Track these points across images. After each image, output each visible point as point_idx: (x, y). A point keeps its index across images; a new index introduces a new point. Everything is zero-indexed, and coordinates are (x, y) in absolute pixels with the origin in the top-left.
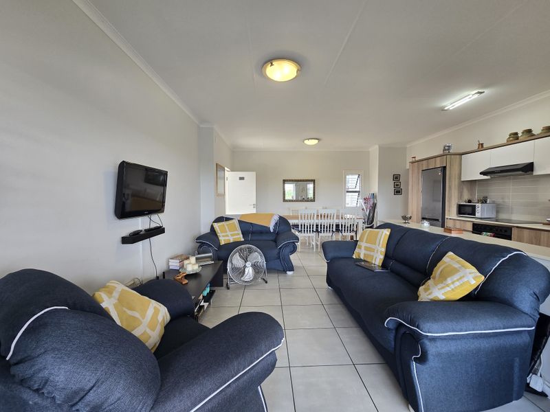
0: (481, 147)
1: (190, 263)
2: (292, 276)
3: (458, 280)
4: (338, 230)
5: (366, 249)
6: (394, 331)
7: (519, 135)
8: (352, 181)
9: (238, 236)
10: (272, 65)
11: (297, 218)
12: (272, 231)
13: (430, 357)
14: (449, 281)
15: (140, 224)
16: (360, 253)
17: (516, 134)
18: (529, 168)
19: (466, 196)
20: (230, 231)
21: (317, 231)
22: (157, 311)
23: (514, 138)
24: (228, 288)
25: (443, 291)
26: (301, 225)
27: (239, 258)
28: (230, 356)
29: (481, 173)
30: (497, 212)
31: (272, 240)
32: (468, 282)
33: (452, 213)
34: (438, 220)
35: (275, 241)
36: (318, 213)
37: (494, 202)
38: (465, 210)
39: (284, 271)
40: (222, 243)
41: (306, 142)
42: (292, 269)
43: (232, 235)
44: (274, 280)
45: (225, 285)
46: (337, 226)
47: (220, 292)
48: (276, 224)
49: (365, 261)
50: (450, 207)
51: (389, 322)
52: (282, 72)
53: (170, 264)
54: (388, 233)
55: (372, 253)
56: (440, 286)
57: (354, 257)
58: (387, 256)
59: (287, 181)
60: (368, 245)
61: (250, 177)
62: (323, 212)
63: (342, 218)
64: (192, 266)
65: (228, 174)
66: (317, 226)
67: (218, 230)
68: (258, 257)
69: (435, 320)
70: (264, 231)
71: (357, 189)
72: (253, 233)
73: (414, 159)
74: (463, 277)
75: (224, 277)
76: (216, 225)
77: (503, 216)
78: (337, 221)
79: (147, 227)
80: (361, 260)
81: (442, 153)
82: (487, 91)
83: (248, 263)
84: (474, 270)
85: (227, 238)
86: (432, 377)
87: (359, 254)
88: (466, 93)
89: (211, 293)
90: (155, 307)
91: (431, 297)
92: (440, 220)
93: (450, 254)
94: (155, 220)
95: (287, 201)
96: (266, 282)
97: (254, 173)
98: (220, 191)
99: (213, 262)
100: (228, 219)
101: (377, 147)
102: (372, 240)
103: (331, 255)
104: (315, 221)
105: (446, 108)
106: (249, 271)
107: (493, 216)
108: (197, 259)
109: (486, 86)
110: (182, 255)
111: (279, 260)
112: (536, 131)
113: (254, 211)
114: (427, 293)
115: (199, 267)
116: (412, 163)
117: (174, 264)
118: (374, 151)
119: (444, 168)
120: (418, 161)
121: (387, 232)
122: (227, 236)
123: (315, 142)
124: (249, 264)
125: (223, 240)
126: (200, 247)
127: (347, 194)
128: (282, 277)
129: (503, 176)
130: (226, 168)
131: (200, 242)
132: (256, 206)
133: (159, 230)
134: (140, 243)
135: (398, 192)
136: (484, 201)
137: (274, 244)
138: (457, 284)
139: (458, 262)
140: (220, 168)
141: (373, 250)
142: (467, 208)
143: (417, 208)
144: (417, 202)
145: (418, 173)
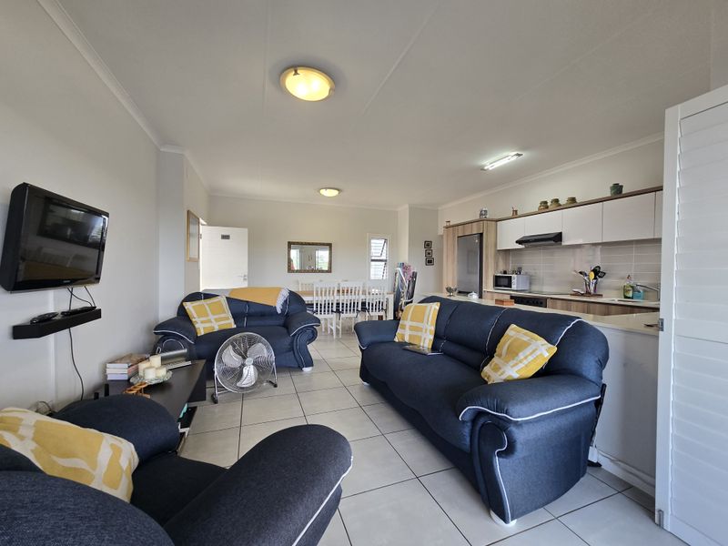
0: (515, 215)
1: (151, 367)
2: (311, 374)
3: (531, 354)
4: (364, 309)
5: (412, 328)
6: (469, 424)
7: (549, 204)
8: (377, 247)
9: (227, 322)
10: (296, 73)
11: (310, 293)
12: (279, 311)
13: (519, 446)
14: (521, 356)
15: (52, 301)
16: (404, 334)
17: (546, 202)
18: (558, 238)
19: (502, 268)
20: (213, 314)
21: (338, 311)
22: (117, 452)
23: (545, 207)
24: (215, 402)
25: (516, 369)
26: (317, 304)
27: (232, 353)
28: (291, 499)
29: (517, 242)
30: (531, 284)
31: (279, 325)
32: (541, 354)
33: (489, 285)
35: (286, 326)
36: (339, 287)
37: (526, 273)
38: (502, 281)
39: (300, 368)
40: (201, 332)
41: (323, 192)
42: (310, 363)
43: (216, 320)
44: (286, 382)
45: (208, 397)
46: (363, 304)
47: (203, 408)
48: (286, 301)
49: (410, 344)
50: (487, 279)
51: (466, 412)
52: (308, 86)
53: (108, 371)
54: (438, 308)
55: (419, 334)
56: (511, 363)
57: (396, 340)
58: (437, 336)
59: (294, 243)
60: (414, 324)
61: (241, 235)
62: (344, 285)
63: (369, 293)
64: (154, 371)
65: (204, 229)
66: (338, 304)
67: (193, 312)
68: (263, 351)
69: (523, 401)
70: (267, 312)
71: (384, 258)
72: (249, 316)
73: (448, 224)
74: (536, 349)
75: (208, 384)
76: (189, 306)
77: (535, 288)
78: (363, 297)
79: (66, 308)
80: (406, 343)
81: (478, 217)
82: (525, 154)
83: (247, 359)
84: (542, 341)
85: (208, 325)
86: (515, 471)
87: (403, 336)
88: (505, 154)
89: (191, 412)
90: (112, 445)
91: (504, 377)
93: (513, 326)
94: (82, 297)
95: (293, 271)
96: (275, 386)
97: (247, 230)
98: (193, 254)
99: (189, 363)
100: (207, 296)
101: (407, 206)
102: (419, 317)
103: (368, 340)
104: (335, 298)
105: (486, 168)
106: (250, 373)
107: (527, 288)
108: (163, 359)
109: (524, 149)
110: (130, 356)
111: (292, 352)
112: (563, 201)
113: (245, 285)
114: (499, 373)
115: (167, 371)
116: (447, 227)
117: (118, 372)
118: (404, 211)
119: (481, 234)
120: (453, 226)
121: (436, 306)
122: (210, 321)
123: (335, 193)
124: (249, 361)
125: (202, 328)
126: (162, 340)
127: (373, 263)
128: (296, 377)
129: (536, 246)
130: (201, 221)
131: (162, 333)
132: (249, 277)
133: (91, 314)
134: (51, 337)
135: (430, 262)
136: (519, 272)
137: (285, 330)
138: (530, 358)
139: (525, 334)
140: (192, 218)
141: (419, 329)
142: (502, 280)
143: (453, 280)
144: (453, 274)
145: (454, 240)
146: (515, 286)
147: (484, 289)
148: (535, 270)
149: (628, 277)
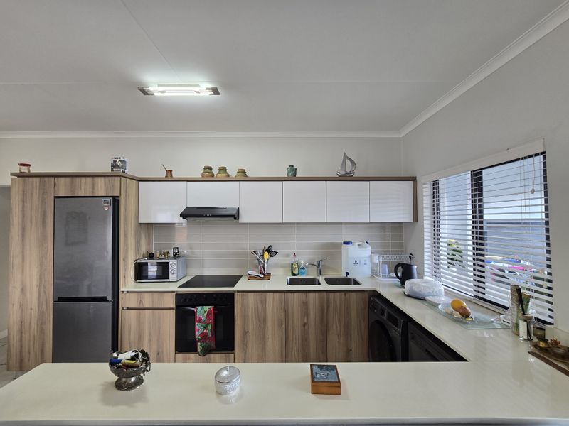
0: (169, 177)
7: (214, 171)
17: (210, 169)
19: (144, 247)
23: (209, 174)
29: (180, 214)
30: (187, 267)
33: (128, 281)
34: (104, 299)
50: (126, 269)
81: (108, 170)
92: (109, 298)
116: (21, 175)
120: (40, 175)
143: (40, 276)
144: (41, 264)
145: (43, 202)
146: (175, 275)
147: (122, 289)
148: (191, 248)
149: (295, 255)
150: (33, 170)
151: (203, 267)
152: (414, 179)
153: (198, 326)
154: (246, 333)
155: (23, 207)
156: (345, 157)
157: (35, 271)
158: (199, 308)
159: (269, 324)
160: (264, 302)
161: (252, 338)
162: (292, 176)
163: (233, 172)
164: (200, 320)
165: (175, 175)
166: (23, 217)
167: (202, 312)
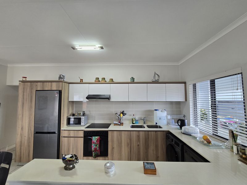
0: (81, 82)
17: (98, 78)
29: (87, 98)
30: (88, 120)
34: (54, 133)
73: (24, 79)
81: (57, 79)
92: (57, 132)
116: (23, 82)
119: (60, 91)
120: (31, 82)
136: (84, 114)
143: (29, 123)
144: (30, 118)
145: (31, 92)
146: (84, 123)
147: (62, 129)
148: (90, 112)
149: (133, 115)
150: (27, 79)
151: (95, 120)
152: (185, 83)
153: (93, 145)
154: (113, 148)
155: (23, 94)
156: (155, 73)
157: (27, 121)
158: (94, 137)
159: (123, 144)
160: (121, 135)
161: (116, 150)
162: (133, 81)
163: (108, 80)
164: (94, 143)
165: (84, 81)
166: (23, 98)
167: (95, 139)
